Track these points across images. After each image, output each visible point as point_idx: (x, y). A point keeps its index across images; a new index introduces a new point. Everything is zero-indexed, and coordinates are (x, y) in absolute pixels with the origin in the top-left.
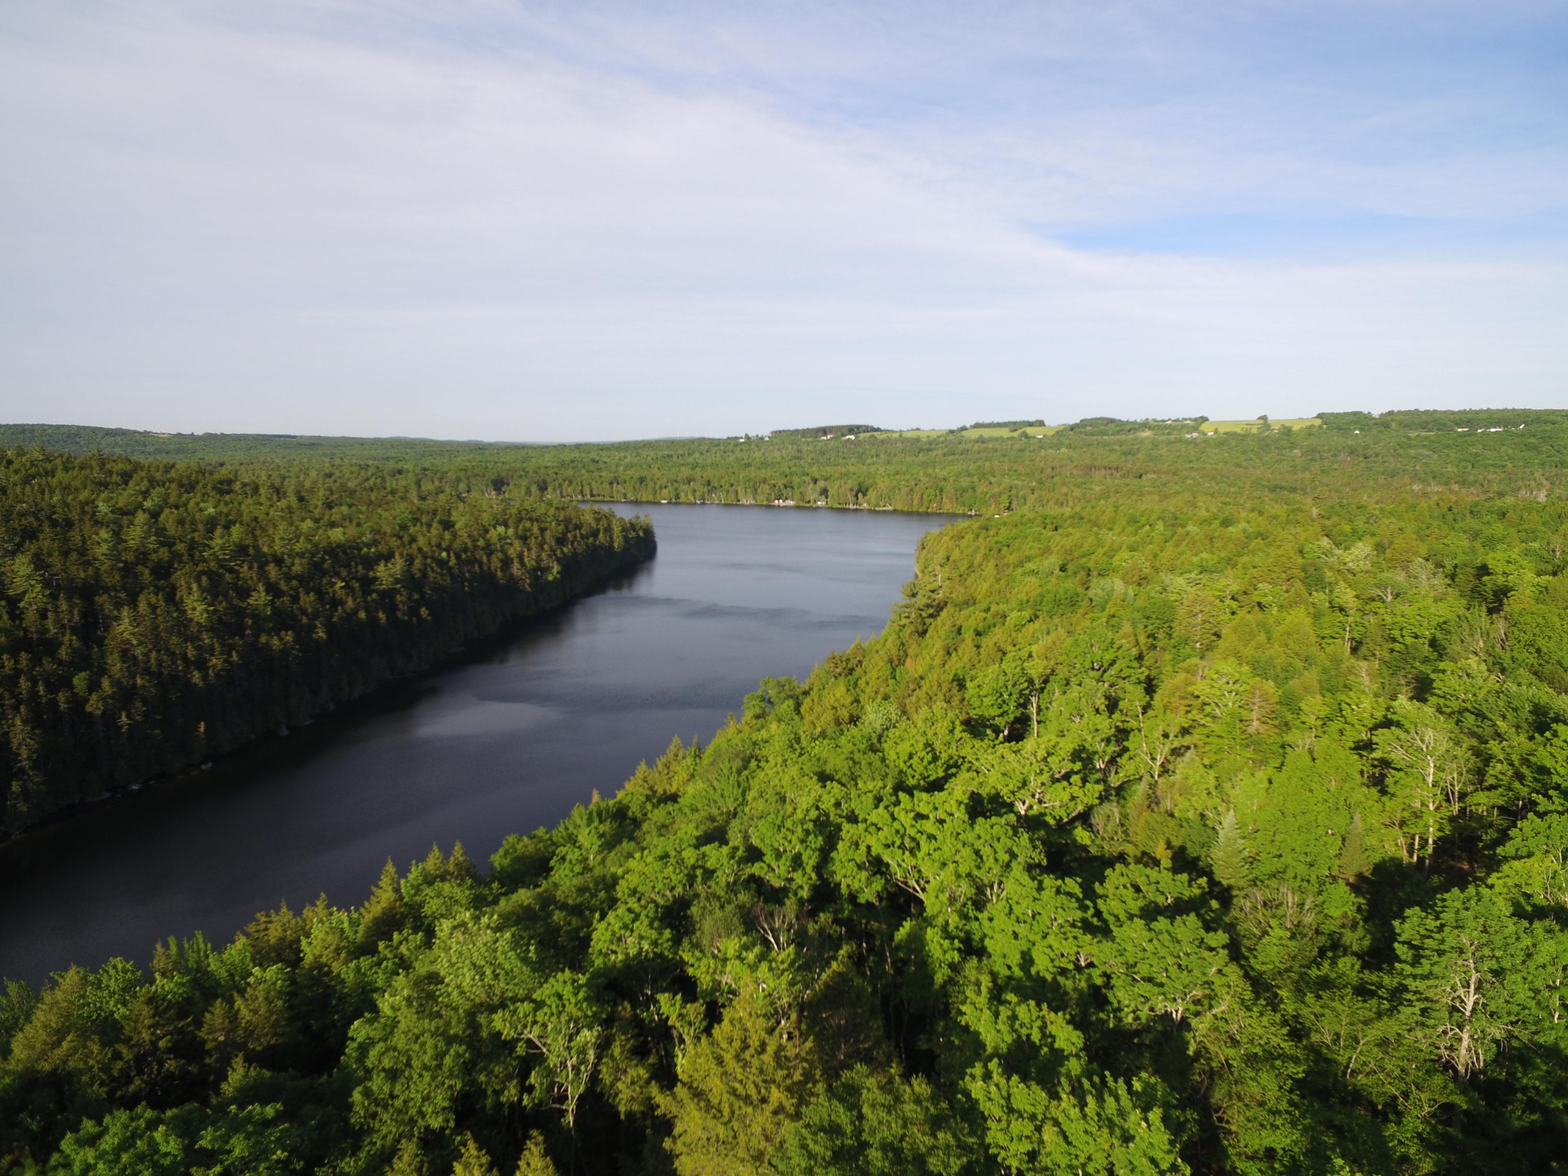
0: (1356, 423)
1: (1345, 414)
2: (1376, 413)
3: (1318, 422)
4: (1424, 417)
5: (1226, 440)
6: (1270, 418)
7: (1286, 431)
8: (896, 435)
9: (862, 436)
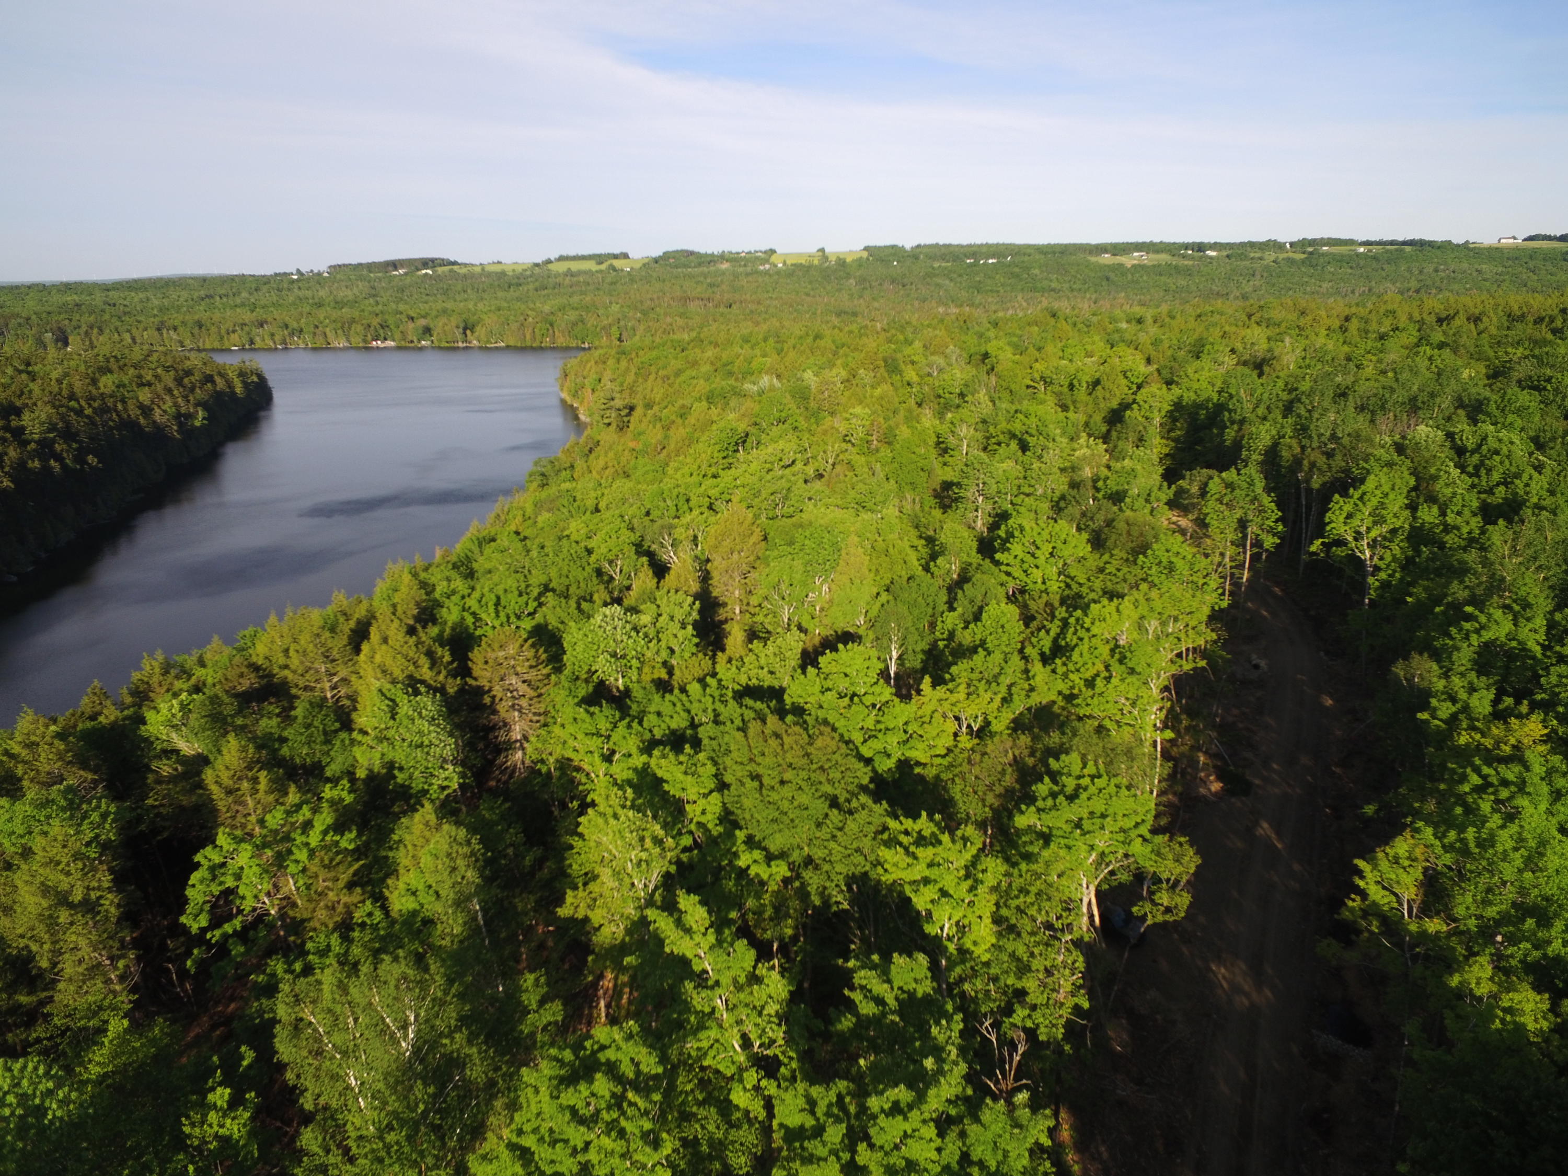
0: (894, 254)
1: (886, 247)
2: (908, 247)
3: (865, 255)
4: (943, 250)
5: (794, 271)
6: (827, 250)
7: (841, 263)
8: (478, 269)
9: (440, 270)
